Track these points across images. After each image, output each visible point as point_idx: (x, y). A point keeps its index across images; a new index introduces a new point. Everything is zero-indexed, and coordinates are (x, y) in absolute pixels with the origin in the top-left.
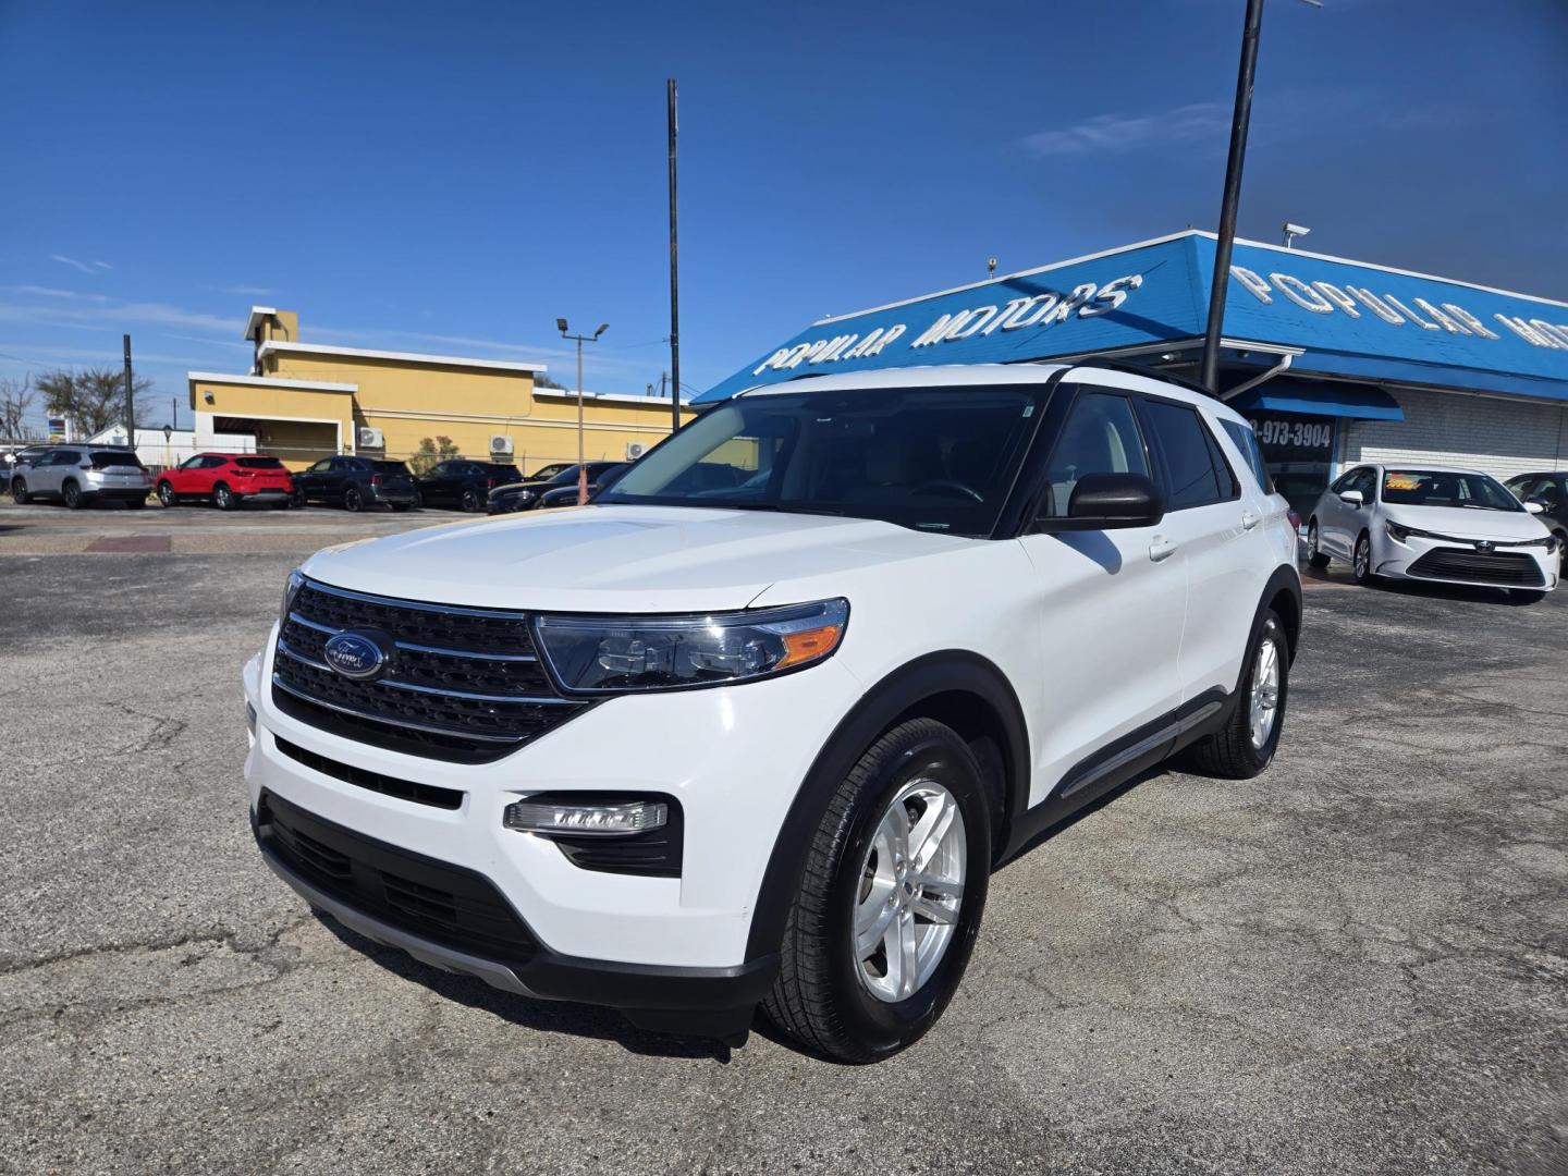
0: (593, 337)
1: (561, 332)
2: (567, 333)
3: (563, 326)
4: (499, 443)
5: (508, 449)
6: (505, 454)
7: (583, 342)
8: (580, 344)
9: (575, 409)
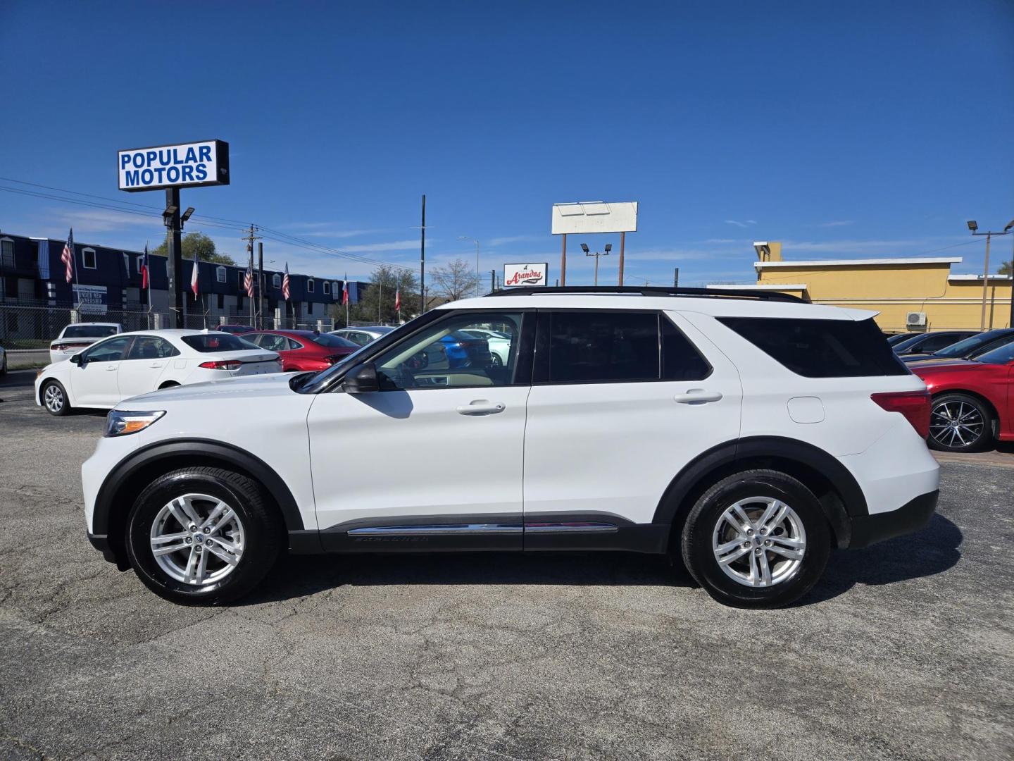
0: (1003, 231)
1: (972, 231)
2: (977, 231)
3: (973, 226)
4: (914, 317)
5: (922, 322)
6: (919, 326)
7: (991, 236)
8: (989, 238)
9: (981, 289)
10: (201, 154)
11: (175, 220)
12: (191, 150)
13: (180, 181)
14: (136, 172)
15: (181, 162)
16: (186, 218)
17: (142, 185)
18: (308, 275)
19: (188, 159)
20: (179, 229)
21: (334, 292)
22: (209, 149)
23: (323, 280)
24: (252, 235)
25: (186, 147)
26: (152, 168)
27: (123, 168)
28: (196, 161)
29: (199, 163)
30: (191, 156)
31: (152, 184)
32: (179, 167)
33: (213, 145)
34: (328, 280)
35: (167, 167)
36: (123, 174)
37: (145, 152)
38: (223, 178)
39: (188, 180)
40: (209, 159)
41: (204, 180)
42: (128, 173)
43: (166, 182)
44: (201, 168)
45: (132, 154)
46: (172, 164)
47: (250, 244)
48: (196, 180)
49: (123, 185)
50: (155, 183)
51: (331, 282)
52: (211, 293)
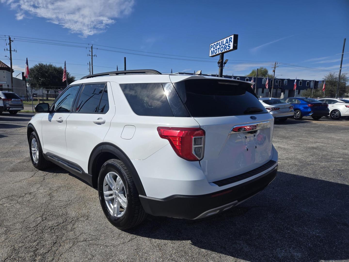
10: (230, 40)
11: (222, 64)
12: (227, 40)
13: (223, 51)
14: (213, 50)
15: (224, 44)
16: (225, 63)
17: (214, 54)
18: (300, 79)
19: (226, 43)
20: (223, 67)
21: (311, 85)
22: (231, 38)
23: (306, 81)
24: (275, 66)
25: (226, 39)
26: (217, 48)
27: (211, 50)
28: (228, 43)
29: (229, 44)
30: (227, 42)
31: (217, 53)
32: (224, 46)
33: (232, 36)
34: (309, 81)
35: (221, 47)
36: (210, 51)
37: (216, 43)
38: (235, 48)
39: (225, 50)
40: (231, 42)
41: (230, 49)
42: (212, 51)
43: (220, 52)
44: (229, 45)
45: (213, 45)
46: (222, 46)
47: (274, 70)
48: (227, 50)
49: (210, 55)
50: (218, 53)
51: (310, 81)
52: (260, 88)
